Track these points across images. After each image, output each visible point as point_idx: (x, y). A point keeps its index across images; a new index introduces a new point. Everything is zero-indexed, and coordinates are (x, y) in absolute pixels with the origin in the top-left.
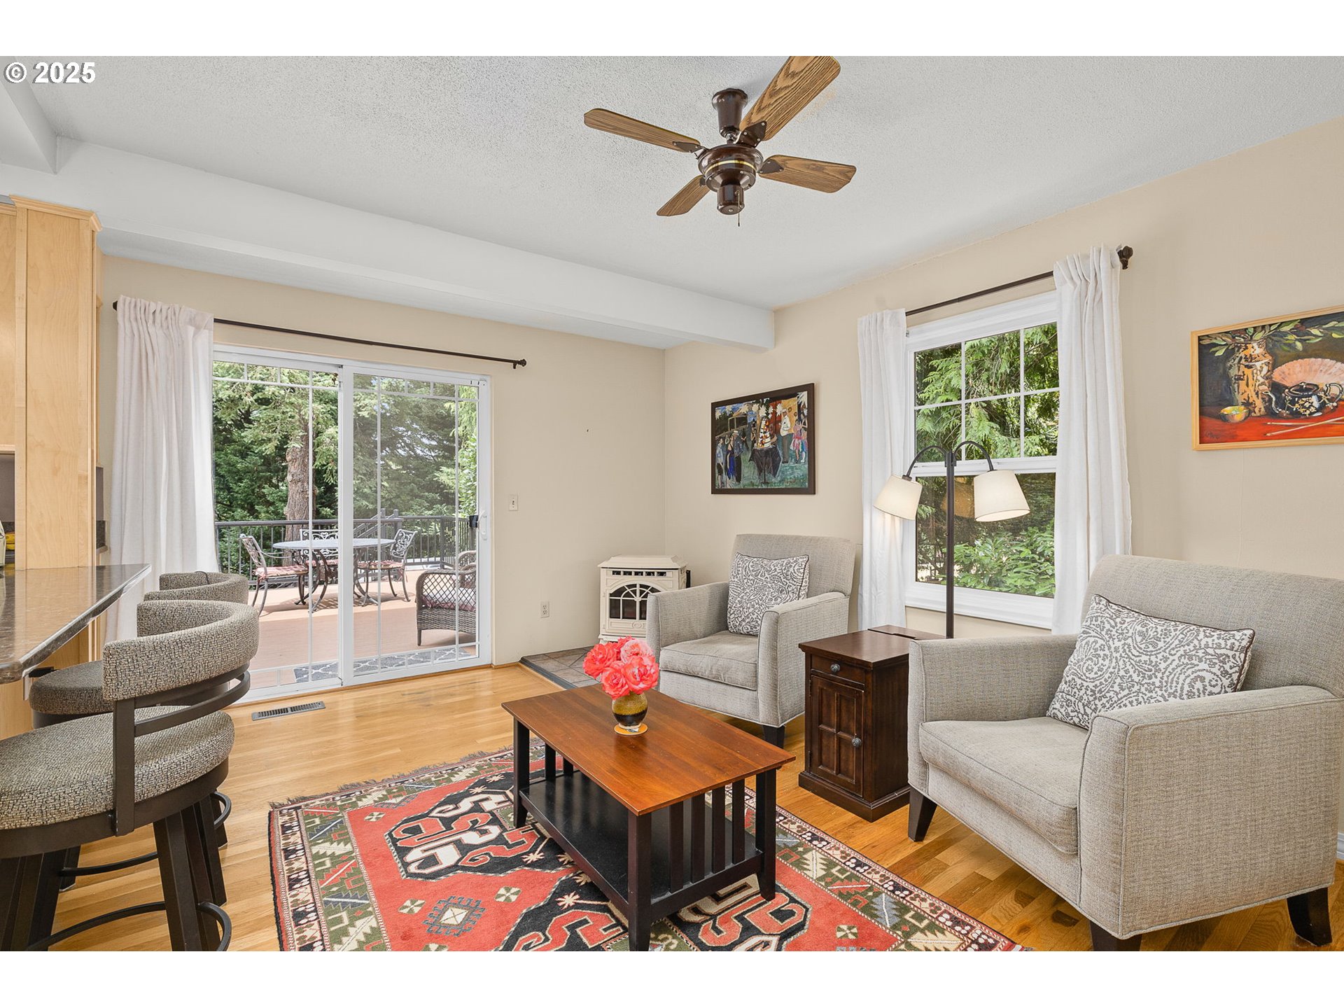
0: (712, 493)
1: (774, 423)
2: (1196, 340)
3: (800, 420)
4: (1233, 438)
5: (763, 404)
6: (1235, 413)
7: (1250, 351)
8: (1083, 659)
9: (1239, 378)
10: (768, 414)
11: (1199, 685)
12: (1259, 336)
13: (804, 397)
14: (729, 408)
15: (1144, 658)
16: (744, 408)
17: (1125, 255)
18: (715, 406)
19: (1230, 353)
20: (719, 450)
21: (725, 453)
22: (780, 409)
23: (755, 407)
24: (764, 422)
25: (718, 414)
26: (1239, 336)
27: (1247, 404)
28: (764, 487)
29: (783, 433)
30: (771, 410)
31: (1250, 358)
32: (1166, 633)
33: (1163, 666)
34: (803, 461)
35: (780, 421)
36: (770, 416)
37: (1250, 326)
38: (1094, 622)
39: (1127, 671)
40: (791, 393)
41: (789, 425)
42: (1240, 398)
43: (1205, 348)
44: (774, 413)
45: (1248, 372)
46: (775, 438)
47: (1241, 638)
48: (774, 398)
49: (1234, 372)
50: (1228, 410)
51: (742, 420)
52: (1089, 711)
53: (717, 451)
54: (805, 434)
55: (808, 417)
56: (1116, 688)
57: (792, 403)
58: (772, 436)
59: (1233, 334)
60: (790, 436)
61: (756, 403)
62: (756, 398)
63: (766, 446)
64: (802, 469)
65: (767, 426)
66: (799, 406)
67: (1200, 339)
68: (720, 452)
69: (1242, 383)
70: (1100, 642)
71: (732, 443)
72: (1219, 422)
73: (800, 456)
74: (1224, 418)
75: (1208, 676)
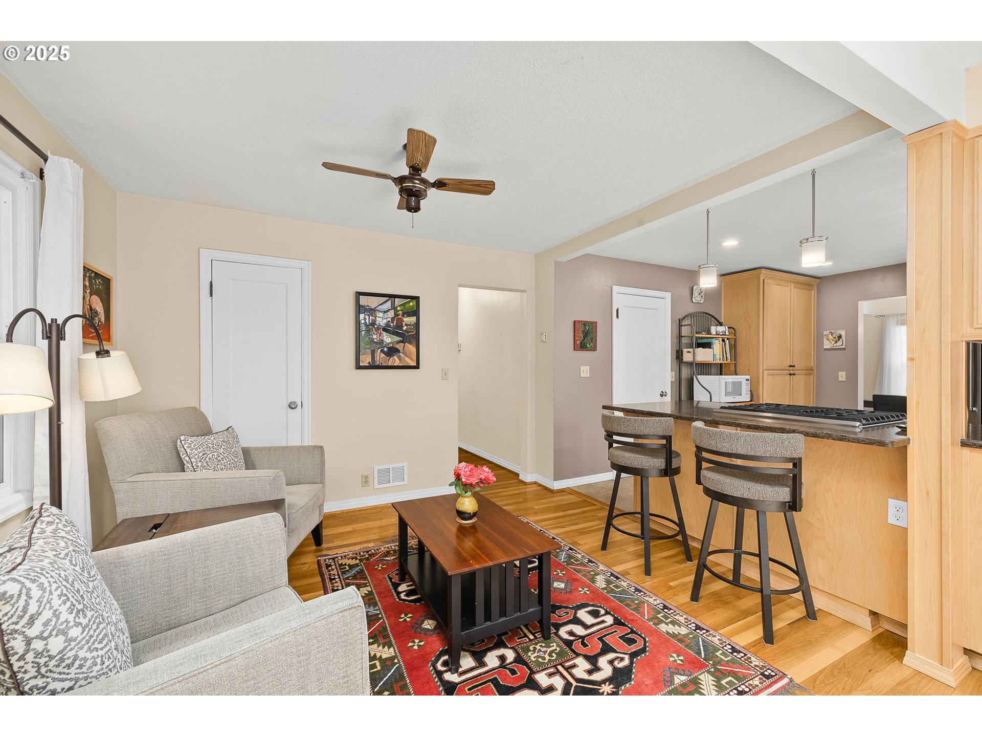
8: (215, 467)
38: (204, 447)
39: (233, 459)
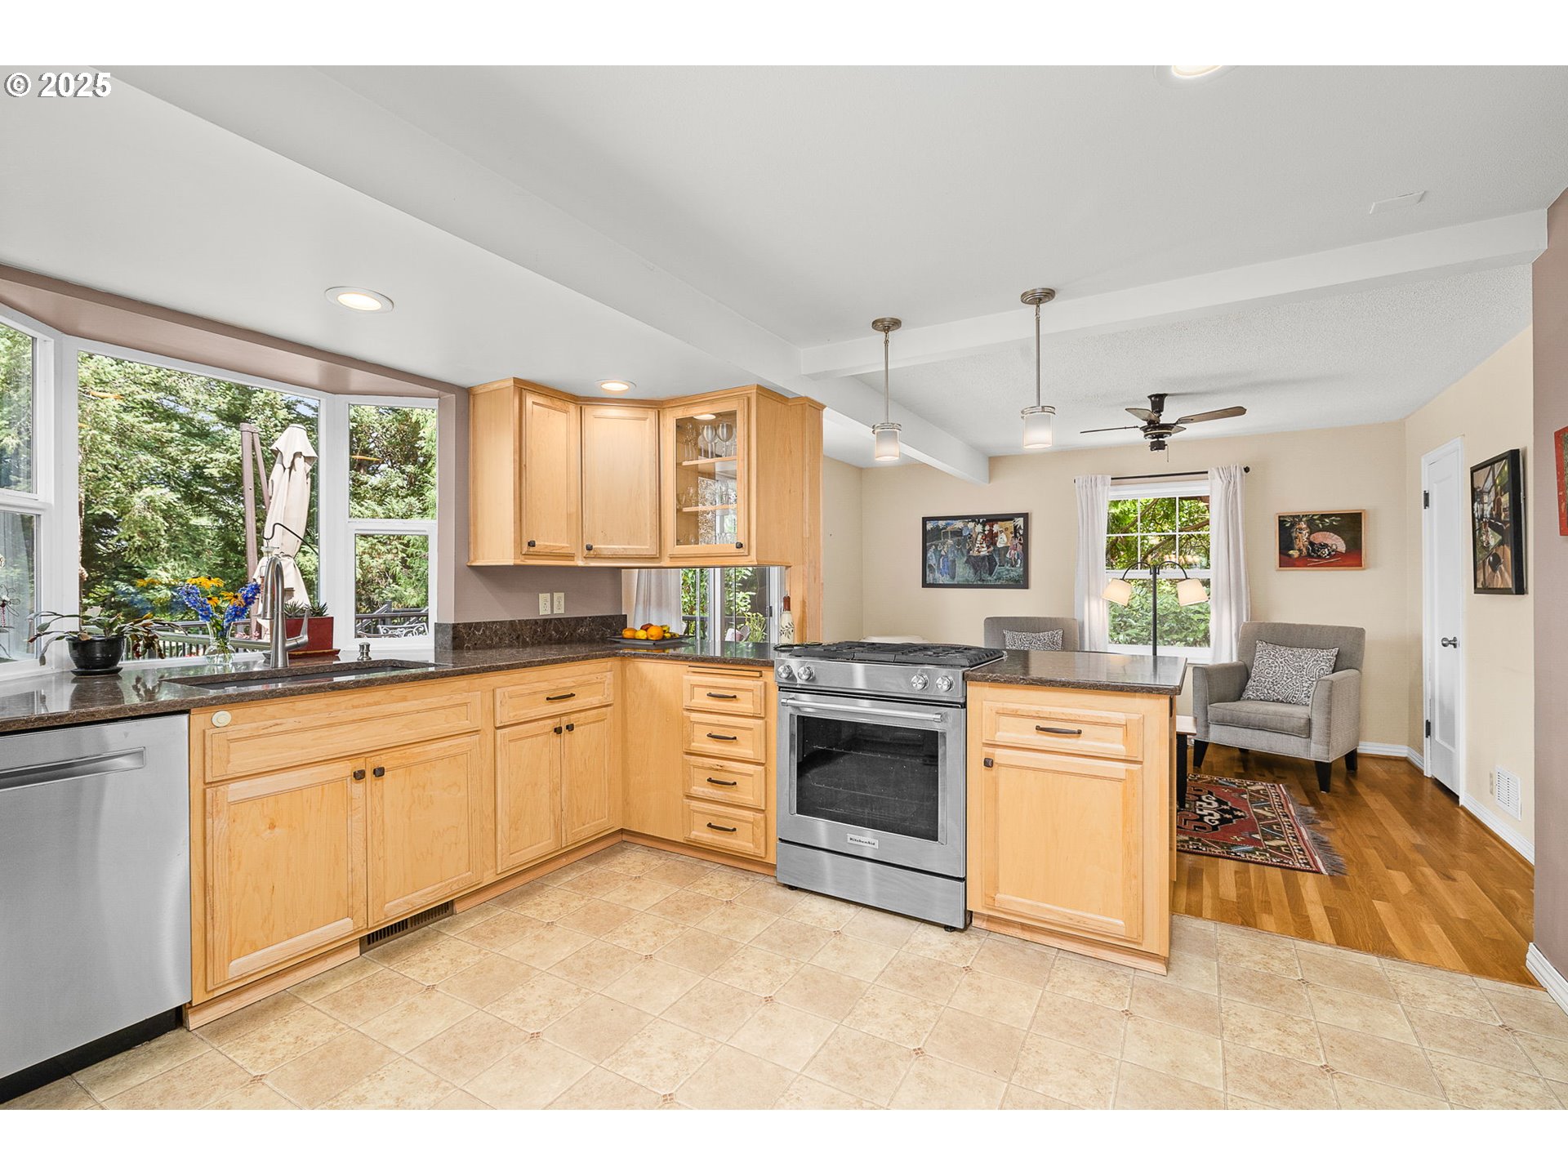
0: (923, 587)
1: (991, 538)
2: (1277, 518)
3: (1016, 537)
4: (1294, 566)
5: (979, 522)
6: (1294, 553)
7: (1301, 526)
9: (1296, 538)
10: (984, 531)
11: (1322, 672)
12: (1304, 519)
13: (1020, 522)
14: (941, 523)
15: (1296, 664)
16: (959, 524)
17: (1247, 470)
18: (925, 520)
19: (1292, 525)
20: (930, 554)
21: (938, 557)
22: (996, 528)
23: (970, 525)
24: (980, 536)
25: (929, 526)
26: (1296, 519)
27: (1300, 550)
28: (979, 583)
29: (999, 545)
30: (987, 528)
31: (1301, 529)
32: (1304, 653)
33: (1306, 666)
34: (1018, 566)
35: (997, 536)
36: (986, 532)
37: (1301, 515)
40: (1009, 517)
41: (1006, 540)
42: (1297, 547)
43: (1282, 522)
44: (991, 531)
45: (1300, 535)
46: (992, 548)
47: (1335, 651)
48: (991, 520)
49: (1294, 535)
50: (1291, 552)
51: (957, 533)
52: (1270, 692)
53: (929, 555)
54: (1020, 547)
55: (1023, 537)
56: (1285, 679)
57: (1010, 525)
58: (988, 547)
59: (1294, 517)
60: (1006, 548)
61: (973, 521)
62: (974, 519)
63: (982, 553)
64: (1019, 569)
65: (984, 540)
66: (1015, 527)
67: (1279, 517)
68: (931, 556)
69: (1298, 540)
70: (1271, 661)
71: (945, 549)
72: (1287, 558)
73: (1016, 563)
74: (1290, 556)
75: (1325, 668)
